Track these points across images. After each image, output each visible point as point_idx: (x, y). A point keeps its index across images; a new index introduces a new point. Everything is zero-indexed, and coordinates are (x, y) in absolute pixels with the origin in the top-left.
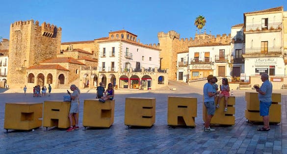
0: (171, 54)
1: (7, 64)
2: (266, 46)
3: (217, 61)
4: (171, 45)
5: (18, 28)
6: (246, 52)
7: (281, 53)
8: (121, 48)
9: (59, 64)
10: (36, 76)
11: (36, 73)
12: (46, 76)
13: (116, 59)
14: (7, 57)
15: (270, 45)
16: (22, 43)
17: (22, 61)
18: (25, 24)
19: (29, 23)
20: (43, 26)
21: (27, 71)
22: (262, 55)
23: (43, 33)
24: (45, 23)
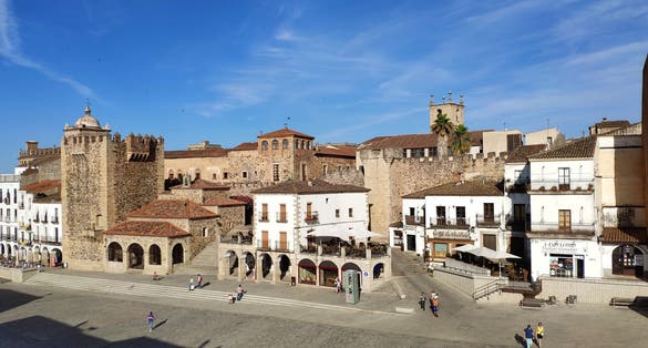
0: (388, 193)
1: (60, 220)
2: (567, 219)
3: (479, 225)
4: (388, 175)
5: (79, 150)
6: (533, 228)
7: (593, 234)
8: (298, 206)
9: (168, 220)
10: (125, 248)
11: (125, 241)
12: (146, 249)
13: (288, 227)
14: (59, 206)
15: (575, 219)
16: (90, 178)
17: (93, 217)
18: (94, 141)
19: (101, 141)
20: (128, 142)
21: (105, 237)
22: (561, 236)
23: (129, 156)
24: (132, 136)
